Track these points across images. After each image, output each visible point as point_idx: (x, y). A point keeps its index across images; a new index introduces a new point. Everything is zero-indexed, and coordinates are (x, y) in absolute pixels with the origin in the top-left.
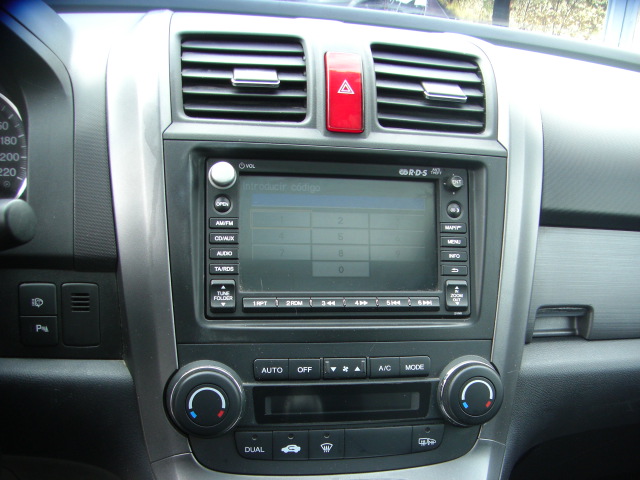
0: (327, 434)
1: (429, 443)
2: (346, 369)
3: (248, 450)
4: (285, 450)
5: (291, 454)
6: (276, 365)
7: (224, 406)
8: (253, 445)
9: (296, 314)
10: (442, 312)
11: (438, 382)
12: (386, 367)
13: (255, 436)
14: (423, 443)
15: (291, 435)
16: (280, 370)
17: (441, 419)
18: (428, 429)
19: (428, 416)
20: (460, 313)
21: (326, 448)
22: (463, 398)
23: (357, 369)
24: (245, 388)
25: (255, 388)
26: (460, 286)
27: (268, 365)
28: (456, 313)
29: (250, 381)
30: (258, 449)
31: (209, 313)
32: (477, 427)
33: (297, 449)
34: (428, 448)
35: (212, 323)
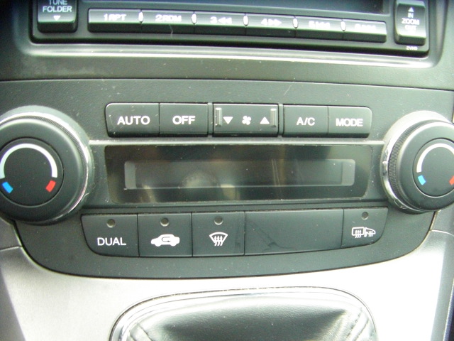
0: (219, 219)
1: (365, 234)
2: (247, 121)
3: (102, 242)
4: (157, 242)
5: (166, 248)
6: (141, 112)
7: (55, 174)
8: (110, 235)
9: (172, 37)
10: (389, 45)
11: (381, 147)
12: (308, 120)
13: (111, 221)
14: (358, 235)
15: (166, 220)
16: (145, 121)
17: (384, 201)
18: (365, 214)
19: (366, 196)
20: (415, 48)
21: (218, 240)
22: (419, 169)
23: (265, 121)
24: (93, 148)
25: (108, 148)
26: (415, 8)
27: (128, 113)
28: (409, 48)
29: (100, 138)
30: (116, 241)
31: (37, 34)
32: (431, 214)
33: (173, 240)
34: (363, 243)
35: (39, 48)
